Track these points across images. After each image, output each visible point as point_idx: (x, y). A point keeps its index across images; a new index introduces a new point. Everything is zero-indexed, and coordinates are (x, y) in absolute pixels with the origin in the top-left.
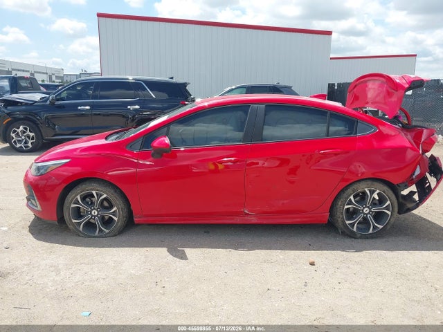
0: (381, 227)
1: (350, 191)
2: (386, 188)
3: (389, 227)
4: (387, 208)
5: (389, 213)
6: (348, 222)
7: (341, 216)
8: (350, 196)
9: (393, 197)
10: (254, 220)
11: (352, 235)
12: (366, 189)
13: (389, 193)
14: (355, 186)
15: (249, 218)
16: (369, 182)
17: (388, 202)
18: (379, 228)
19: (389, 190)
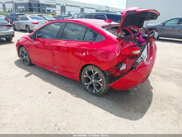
0: (98, 91)
1: (85, 69)
4: (101, 82)
5: (102, 85)
6: (85, 84)
7: (83, 80)
8: (86, 71)
9: (104, 77)
10: (57, 72)
12: (92, 70)
13: (101, 75)
14: (87, 67)
16: (93, 67)
17: (101, 80)
18: (97, 91)
19: (101, 73)
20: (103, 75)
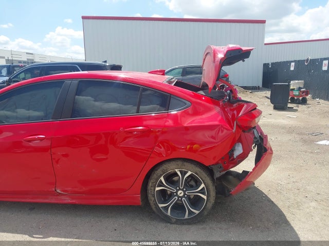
0: (197, 212)
1: (159, 171)
2: (198, 170)
3: (206, 213)
4: (202, 191)
5: (205, 197)
6: (161, 205)
7: (153, 199)
8: (160, 176)
9: (208, 180)
10: (68, 200)
11: (166, 220)
12: (176, 170)
13: (202, 175)
14: (164, 167)
15: (63, 198)
16: (180, 163)
17: (203, 186)
18: (195, 213)
19: (202, 171)
20: (206, 176)
